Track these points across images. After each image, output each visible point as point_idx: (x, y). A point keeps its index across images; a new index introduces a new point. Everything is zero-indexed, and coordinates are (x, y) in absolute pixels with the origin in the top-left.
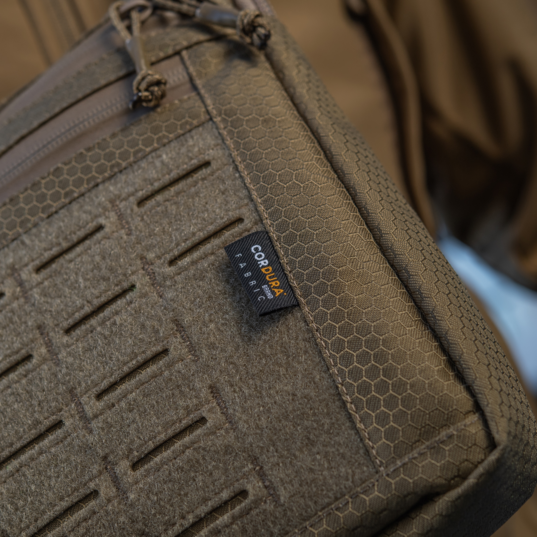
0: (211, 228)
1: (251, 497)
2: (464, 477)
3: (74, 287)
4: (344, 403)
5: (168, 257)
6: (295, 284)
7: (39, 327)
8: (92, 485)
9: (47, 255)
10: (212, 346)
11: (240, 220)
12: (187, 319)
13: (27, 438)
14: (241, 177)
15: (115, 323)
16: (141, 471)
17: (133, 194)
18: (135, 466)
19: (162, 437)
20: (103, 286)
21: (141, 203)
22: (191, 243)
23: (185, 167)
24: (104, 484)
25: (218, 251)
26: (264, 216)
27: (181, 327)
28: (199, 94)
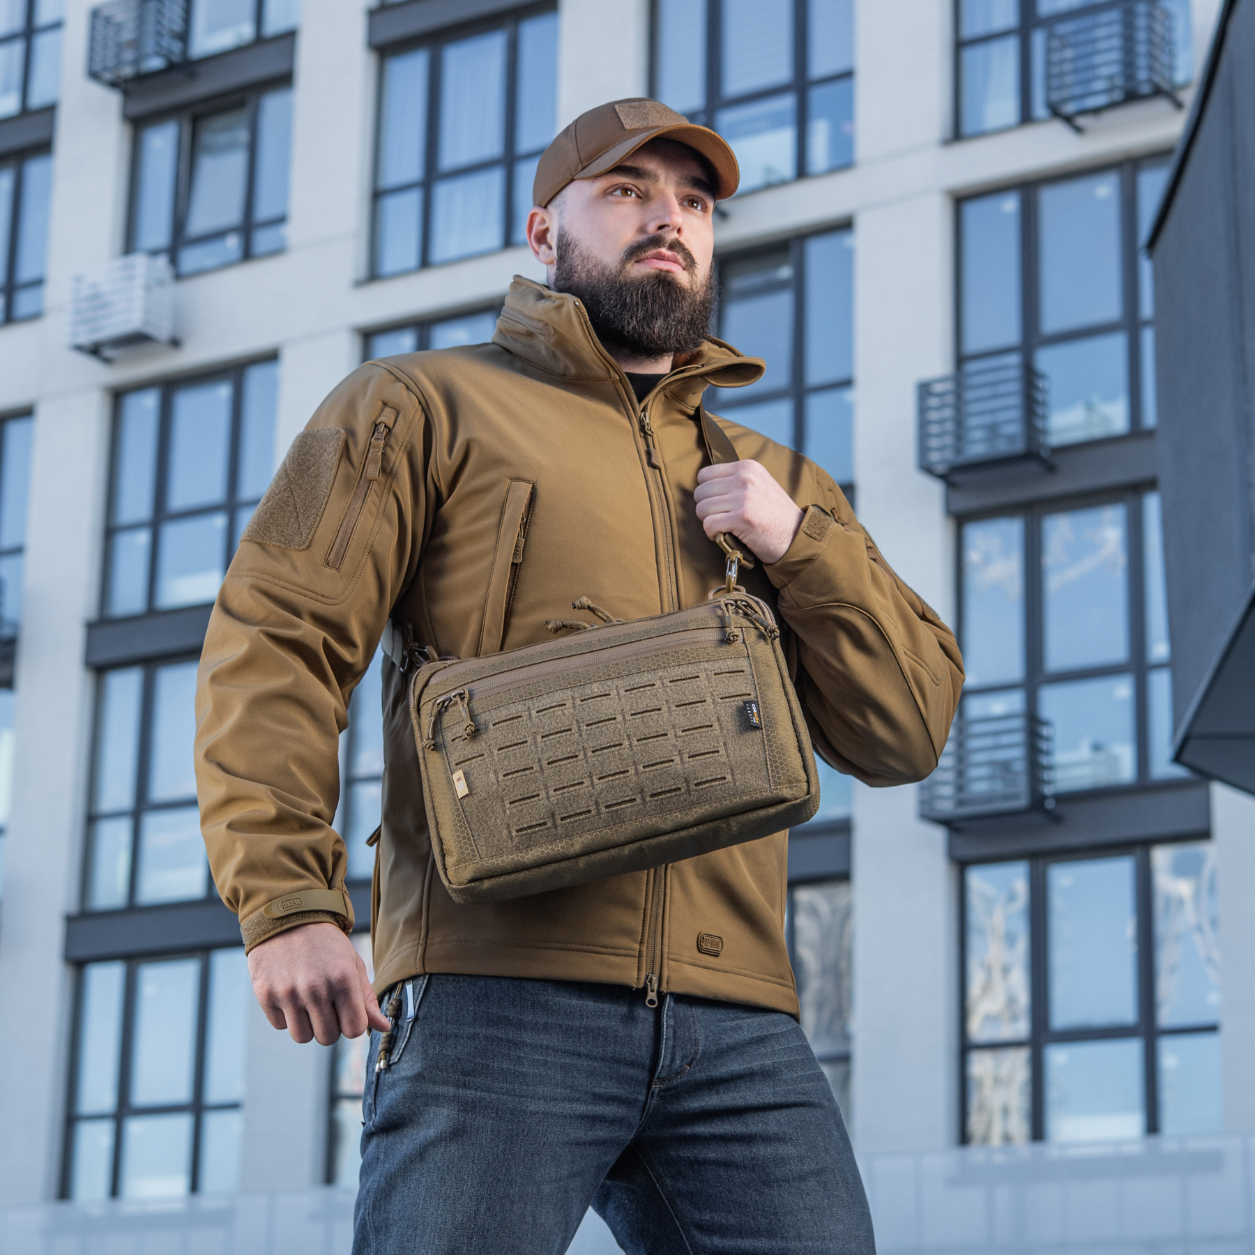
0: (739, 693)
1: (726, 780)
2: (796, 800)
3: (684, 693)
4: (767, 764)
5: (721, 696)
6: (763, 722)
7: (666, 701)
8: (673, 758)
9: (676, 678)
10: (728, 730)
11: (749, 695)
12: (722, 719)
13: (653, 735)
14: (754, 681)
15: (696, 710)
16: (691, 759)
17: (714, 670)
18: (689, 757)
19: (703, 751)
20: (695, 696)
21: (715, 674)
22: (730, 695)
23: (735, 669)
24: (677, 759)
25: (739, 702)
26: (759, 697)
27: (719, 720)
28: (746, 646)
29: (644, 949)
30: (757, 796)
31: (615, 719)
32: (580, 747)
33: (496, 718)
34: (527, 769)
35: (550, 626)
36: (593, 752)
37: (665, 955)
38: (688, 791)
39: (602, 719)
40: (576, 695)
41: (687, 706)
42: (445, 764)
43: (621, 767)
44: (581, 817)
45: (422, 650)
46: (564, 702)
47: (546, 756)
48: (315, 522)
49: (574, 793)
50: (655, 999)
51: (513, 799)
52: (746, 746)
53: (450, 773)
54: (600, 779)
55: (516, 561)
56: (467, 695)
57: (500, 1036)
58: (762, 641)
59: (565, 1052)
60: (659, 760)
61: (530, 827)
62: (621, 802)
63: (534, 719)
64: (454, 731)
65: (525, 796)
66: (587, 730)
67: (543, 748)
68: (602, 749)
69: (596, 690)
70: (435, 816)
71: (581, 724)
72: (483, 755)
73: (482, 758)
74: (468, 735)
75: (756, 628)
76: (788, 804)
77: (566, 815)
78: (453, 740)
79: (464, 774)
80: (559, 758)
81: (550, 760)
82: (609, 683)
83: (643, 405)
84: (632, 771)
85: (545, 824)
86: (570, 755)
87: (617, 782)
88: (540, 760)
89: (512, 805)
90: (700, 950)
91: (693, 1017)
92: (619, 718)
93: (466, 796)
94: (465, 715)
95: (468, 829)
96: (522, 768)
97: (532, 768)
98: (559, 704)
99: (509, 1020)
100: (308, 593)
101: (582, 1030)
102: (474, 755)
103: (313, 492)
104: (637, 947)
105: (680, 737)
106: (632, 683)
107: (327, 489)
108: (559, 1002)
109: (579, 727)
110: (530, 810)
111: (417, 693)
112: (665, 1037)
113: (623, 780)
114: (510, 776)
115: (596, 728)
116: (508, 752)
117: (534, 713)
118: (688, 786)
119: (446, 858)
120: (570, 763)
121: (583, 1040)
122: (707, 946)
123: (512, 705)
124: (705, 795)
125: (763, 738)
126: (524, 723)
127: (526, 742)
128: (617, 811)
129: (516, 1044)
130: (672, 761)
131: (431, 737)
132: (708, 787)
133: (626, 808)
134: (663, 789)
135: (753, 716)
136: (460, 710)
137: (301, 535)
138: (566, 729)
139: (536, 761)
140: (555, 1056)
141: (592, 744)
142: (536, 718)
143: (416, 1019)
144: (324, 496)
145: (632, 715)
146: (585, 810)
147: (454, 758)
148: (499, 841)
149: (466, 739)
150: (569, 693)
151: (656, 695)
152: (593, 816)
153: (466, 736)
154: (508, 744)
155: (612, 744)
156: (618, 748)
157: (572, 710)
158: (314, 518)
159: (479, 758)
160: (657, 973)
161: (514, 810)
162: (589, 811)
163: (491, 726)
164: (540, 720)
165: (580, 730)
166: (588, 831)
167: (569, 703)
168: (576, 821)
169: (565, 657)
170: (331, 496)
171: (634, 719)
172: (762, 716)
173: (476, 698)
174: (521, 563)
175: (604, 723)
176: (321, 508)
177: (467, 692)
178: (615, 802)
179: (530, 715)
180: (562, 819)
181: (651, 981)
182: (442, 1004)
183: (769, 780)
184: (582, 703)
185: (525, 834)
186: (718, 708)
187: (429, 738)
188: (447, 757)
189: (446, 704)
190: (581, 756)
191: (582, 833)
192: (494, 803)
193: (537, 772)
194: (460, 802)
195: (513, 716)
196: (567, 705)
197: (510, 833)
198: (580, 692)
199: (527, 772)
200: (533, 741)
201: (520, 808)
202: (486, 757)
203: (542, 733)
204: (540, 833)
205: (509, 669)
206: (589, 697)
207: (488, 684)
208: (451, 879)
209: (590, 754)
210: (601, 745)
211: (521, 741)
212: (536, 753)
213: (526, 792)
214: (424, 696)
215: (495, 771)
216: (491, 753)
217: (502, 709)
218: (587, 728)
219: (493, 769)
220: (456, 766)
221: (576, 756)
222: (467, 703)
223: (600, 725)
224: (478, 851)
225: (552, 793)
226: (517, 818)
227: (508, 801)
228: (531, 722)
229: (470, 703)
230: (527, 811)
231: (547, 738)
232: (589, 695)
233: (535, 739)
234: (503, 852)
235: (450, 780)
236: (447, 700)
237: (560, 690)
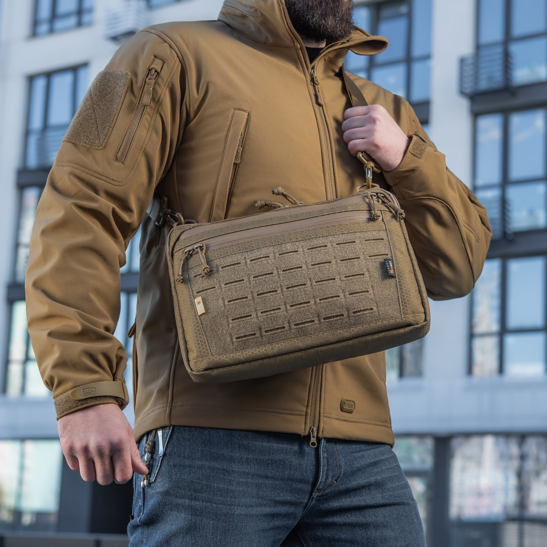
0: (381, 253)
1: (373, 310)
2: (417, 325)
3: (346, 252)
4: (399, 300)
5: (369, 255)
6: (396, 273)
7: (334, 257)
8: (339, 294)
9: (340, 242)
10: (374, 277)
11: (387, 255)
12: (370, 270)
13: (326, 279)
14: (390, 246)
15: (353, 264)
16: (351, 296)
17: (364, 238)
18: (349, 294)
19: (358, 291)
20: (353, 255)
21: (366, 241)
22: (375, 254)
23: (378, 238)
24: (342, 295)
25: (381, 259)
26: (393, 256)
27: (368, 271)
28: (384, 223)
29: (309, 411)
30: (392, 322)
31: (301, 267)
32: (279, 285)
33: (223, 263)
34: (243, 298)
35: (256, 205)
36: (287, 288)
37: (322, 414)
38: (349, 316)
39: (293, 267)
40: (276, 251)
41: (348, 261)
42: (189, 292)
43: (305, 299)
44: (279, 331)
45: (174, 215)
46: (268, 255)
47: (256, 290)
48: (109, 131)
49: (274, 315)
50: (316, 442)
51: (234, 317)
52: (386, 288)
53: (193, 298)
54: (292, 306)
55: (236, 162)
56: (205, 248)
57: (218, 467)
58: (394, 220)
59: (259, 476)
60: (330, 296)
61: (245, 336)
62: (304, 322)
63: (248, 266)
64: (196, 271)
65: (242, 316)
66: (283, 274)
67: (254, 285)
68: (293, 287)
69: (289, 248)
70: (182, 326)
71: (280, 270)
72: (215, 287)
73: (214, 289)
74: (205, 274)
75: (391, 212)
76: (412, 327)
77: (268, 329)
78: (195, 277)
79: (202, 299)
80: (265, 291)
81: (259, 293)
82: (297, 244)
83: (313, 65)
84: (312, 302)
85: (255, 334)
86: (272, 290)
87: (303, 309)
88: (252, 292)
89: (234, 321)
90: (342, 409)
91: (337, 451)
92: (304, 267)
93: (203, 314)
94: (203, 260)
95: (204, 336)
96: (240, 297)
97: (247, 298)
98: (265, 256)
99: (224, 456)
100: (104, 178)
101: (269, 462)
102: (209, 287)
103: (108, 111)
104: (305, 409)
105: (343, 281)
106: (312, 244)
107: (117, 110)
108: (256, 444)
109: (278, 272)
110: (245, 325)
111: (171, 245)
112: (322, 464)
113: (306, 308)
114: (232, 302)
115: (289, 273)
116: (231, 286)
117: (248, 261)
118: (348, 314)
119: (189, 353)
120: (272, 295)
121: (270, 468)
122: (346, 407)
123: (234, 255)
124: (359, 320)
125: (397, 284)
126: (242, 267)
127: (243, 280)
128: (302, 328)
129: (228, 472)
130: (338, 296)
131: (180, 274)
132: (361, 315)
133: (308, 326)
134: (332, 315)
135: (390, 269)
136: (201, 257)
137: (100, 139)
138: (269, 272)
139: (250, 293)
140: (252, 479)
141: (286, 283)
142: (250, 264)
143: (165, 455)
144: (115, 115)
145: (312, 265)
146: (281, 326)
147: (196, 288)
148: (224, 344)
149: (204, 276)
150: (271, 249)
151: (328, 253)
152: (286, 331)
153: (204, 275)
154: (231, 281)
155: (299, 284)
156: (303, 286)
157: (273, 261)
158: (108, 129)
159: (212, 290)
160: (316, 425)
161: (235, 325)
162: (284, 327)
163: (220, 269)
164: (252, 266)
165: (278, 274)
166: (283, 340)
167: (272, 256)
168: (275, 333)
169: (268, 226)
170: (119, 115)
171: (314, 268)
172: (395, 269)
173: (210, 249)
174: (239, 163)
175: (294, 270)
176: (113, 122)
177: (204, 246)
178: (301, 322)
179: (246, 262)
180: (266, 332)
181: (312, 431)
182: (181, 446)
183: (401, 311)
184: (280, 256)
185: (242, 341)
186: (367, 263)
187: (179, 275)
188: (191, 287)
189: (191, 253)
190: (279, 291)
191: (278, 341)
192: (222, 319)
193: (250, 300)
194: (200, 318)
195: (235, 263)
196: (270, 257)
197: (232, 339)
198: (279, 249)
199: (244, 300)
200: (248, 280)
201: (238, 323)
202: (217, 289)
203: (253, 274)
204: (252, 340)
205: (232, 232)
206: (284, 252)
207: (218, 241)
208: (192, 368)
209: (285, 289)
210: (292, 284)
211: (240, 280)
212: (250, 288)
213: (243, 313)
214: (176, 246)
215: (223, 298)
216: (221, 286)
217: (228, 258)
218: (283, 273)
219: (222, 297)
220: (197, 294)
221: (276, 291)
222: (205, 253)
223: (291, 271)
224: (211, 351)
225: (260, 314)
226: (236, 330)
227: (231, 319)
228: (247, 267)
229: (207, 253)
230: (243, 325)
231: (257, 278)
232: (284, 251)
233: (249, 279)
234: (227, 352)
235: (193, 303)
236: (191, 250)
237: (265, 247)
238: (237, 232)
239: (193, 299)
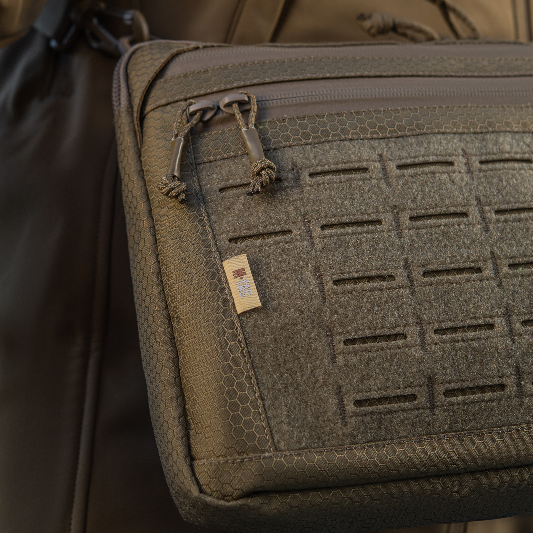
32: (487, 253)
33: (315, 162)
34: (381, 277)
36: (510, 266)
39: (526, 205)
40: (471, 149)
42: (204, 233)
44: (487, 396)
46: (450, 159)
47: (421, 257)
49: (476, 344)
51: (354, 335)
53: (216, 255)
56: (254, 107)
61: (383, 400)
63: (393, 180)
64: (224, 172)
65: (379, 332)
66: (498, 221)
67: (413, 241)
68: (529, 264)
69: (507, 148)
71: (487, 208)
72: (290, 232)
73: (287, 237)
74: (261, 185)
77: (456, 386)
78: (221, 190)
79: (251, 263)
80: (445, 267)
81: (431, 267)
85: (412, 397)
86: (467, 265)
88: (407, 265)
89: (350, 347)
93: (254, 310)
94: (252, 145)
95: (254, 382)
96: (373, 273)
97: (391, 277)
98: (440, 158)
102: (271, 228)
109: (482, 212)
110: (387, 365)
114: (348, 287)
115: (514, 220)
116: (342, 234)
117: (392, 166)
119: (193, 432)
123: (347, 143)
126: (374, 182)
127: (379, 222)
131: (177, 174)
136: (244, 132)
138: (458, 210)
139: (402, 263)
141: (509, 250)
142: (398, 177)
146: (495, 381)
147: (226, 226)
148: (318, 418)
149: (258, 192)
150: (457, 142)
152: (508, 398)
153: (257, 187)
154: (343, 219)
157: (466, 177)
159: (281, 238)
161: (354, 359)
162: (501, 387)
163: (305, 176)
164: (406, 183)
165: (484, 219)
166: (495, 425)
167: (460, 161)
168: (474, 402)
173: (273, 115)
179: (384, 169)
180: (448, 393)
184: (484, 167)
185: (372, 413)
187: (174, 177)
188: (209, 221)
189: (208, 116)
190: (488, 272)
191: (482, 427)
192: (312, 335)
193: (402, 287)
194: (240, 321)
195: (352, 165)
196: (456, 164)
197: (341, 404)
198: (477, 144)
199: (384, 283)
200: (394, 223)
201: (366, 355)
202: (298, 237)
203: (411, 210)
204: (402, 415)
205: (333, 75)
206: (495, 157)
207: (295, 95)
208: (202, 482)
209: (506, 269)
210: (525, 256)
211: (370, 219)
212: (401, 248)
213: (380, 325)
214: (155, 93)
215: (317, 269)
216: (308, 230)
217: (328, 148)
218: (498, 217)
219: (313, 264)
220: (232, 244)
221: (479, 270)
222: (255, 124)
223: (522, 215)
224: (272, 434)
225: (430, 336)
226: (358, 376)
227: (342, 337)
228: (388, 184)
229: (260, 124)
230: (379, 364)
231: (421, 222)
232: (494, 154)
233: (397, 220)
234: (323, 444)
235: (217, 270)
236: (211, 109)
237: (439, 133)
238: (347, 77)
239: (218, 257)
